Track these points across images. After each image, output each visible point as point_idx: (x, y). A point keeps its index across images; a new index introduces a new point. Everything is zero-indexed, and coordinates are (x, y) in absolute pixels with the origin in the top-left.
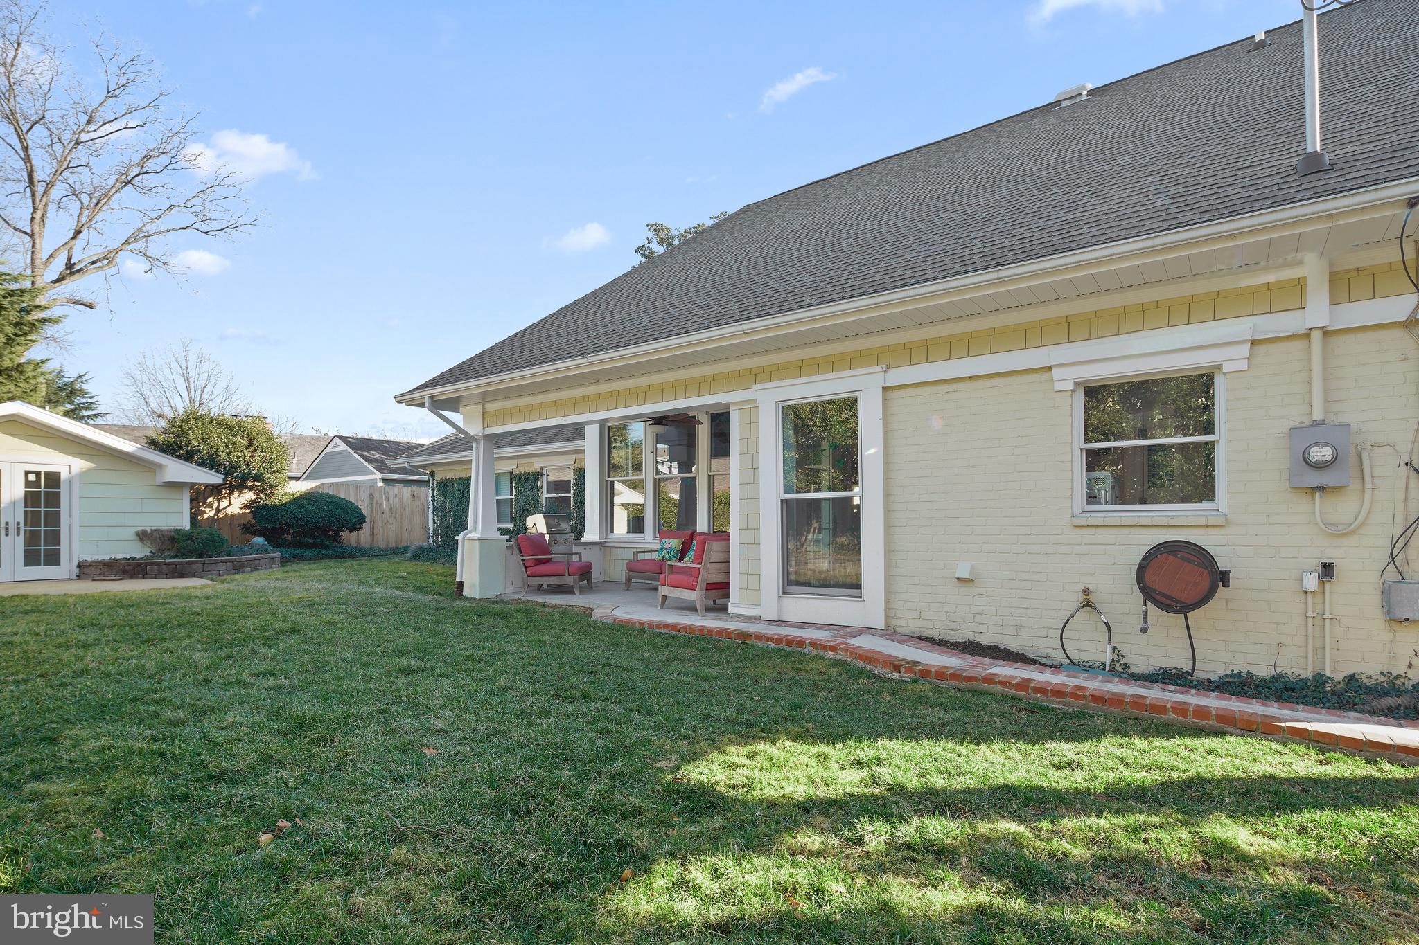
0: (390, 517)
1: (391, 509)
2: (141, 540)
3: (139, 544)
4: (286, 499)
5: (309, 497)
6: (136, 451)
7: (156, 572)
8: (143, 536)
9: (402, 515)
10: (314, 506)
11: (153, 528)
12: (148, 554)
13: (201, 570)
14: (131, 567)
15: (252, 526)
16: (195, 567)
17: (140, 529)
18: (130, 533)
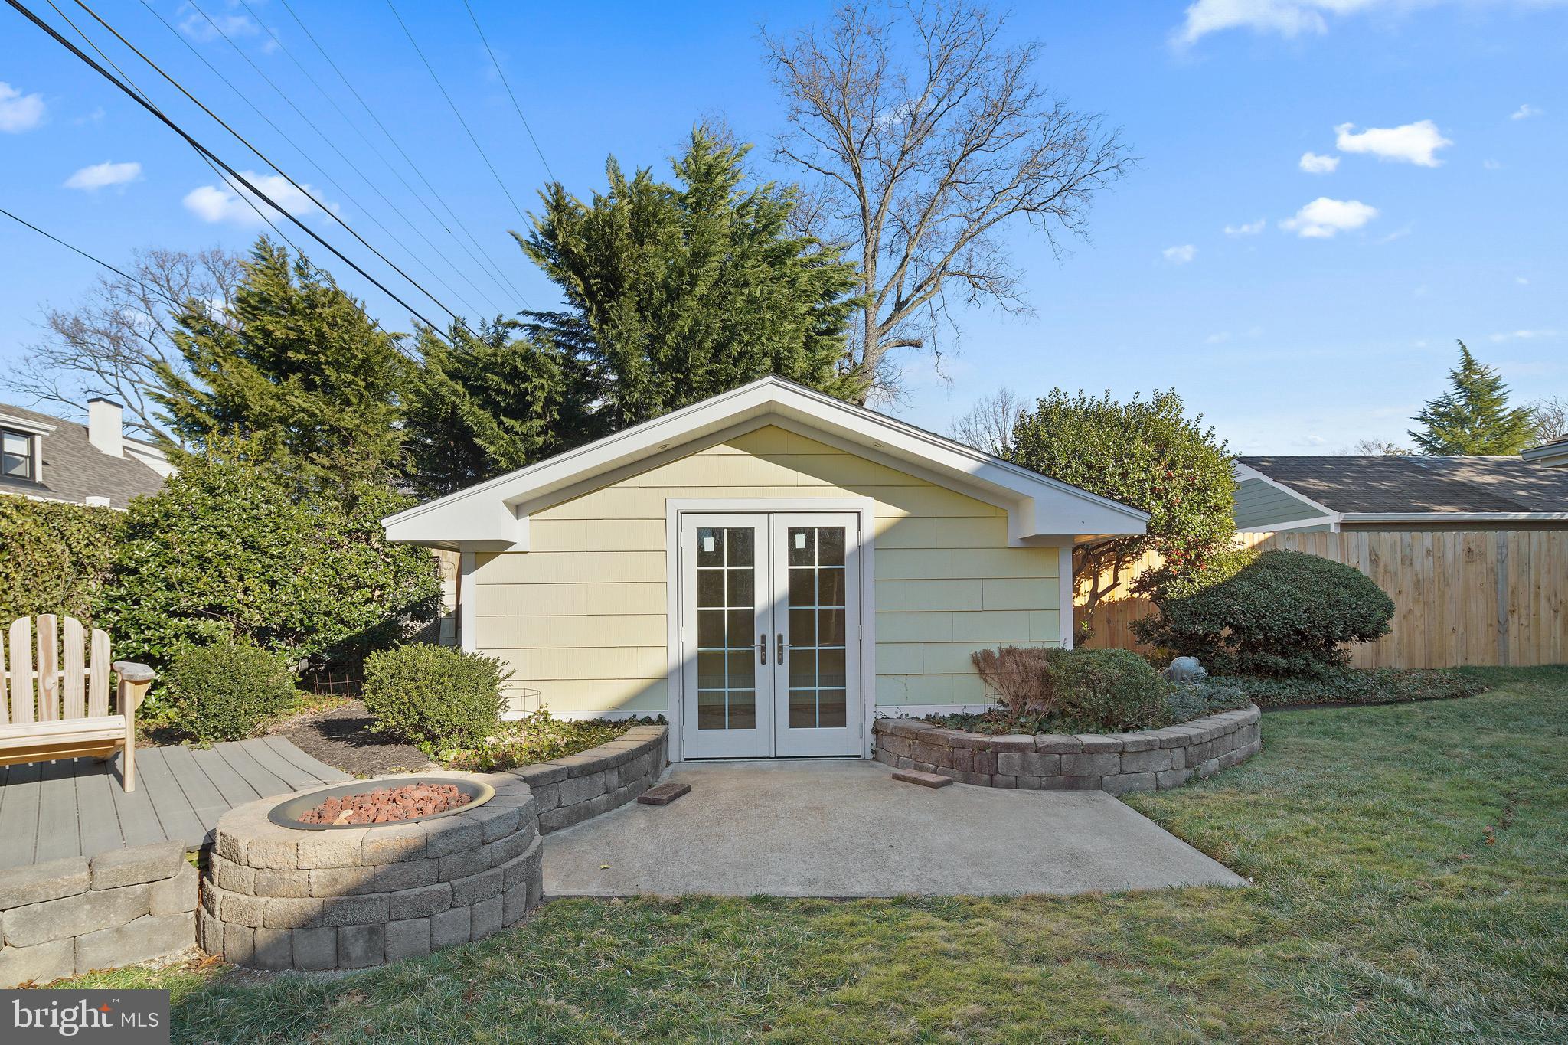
0: (1416, 601)
1: (1417, 584)
2: (982, 673)
3: (977, 682)
4: (1230, 571)
5: (1268, 560)
6: (979, 470)
7: (1017, 770)
8: (984, 663)
9: (1442, 596)
10: (1288, 581)
11: (1005, 646)
12: (995, 706)
13: (1117, 769)
14: (966, 753)
15: (1156, 626)
16: (1101, 760)
17: (979, 649)
18: (961, 658)
